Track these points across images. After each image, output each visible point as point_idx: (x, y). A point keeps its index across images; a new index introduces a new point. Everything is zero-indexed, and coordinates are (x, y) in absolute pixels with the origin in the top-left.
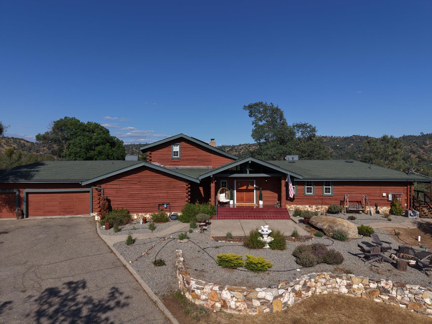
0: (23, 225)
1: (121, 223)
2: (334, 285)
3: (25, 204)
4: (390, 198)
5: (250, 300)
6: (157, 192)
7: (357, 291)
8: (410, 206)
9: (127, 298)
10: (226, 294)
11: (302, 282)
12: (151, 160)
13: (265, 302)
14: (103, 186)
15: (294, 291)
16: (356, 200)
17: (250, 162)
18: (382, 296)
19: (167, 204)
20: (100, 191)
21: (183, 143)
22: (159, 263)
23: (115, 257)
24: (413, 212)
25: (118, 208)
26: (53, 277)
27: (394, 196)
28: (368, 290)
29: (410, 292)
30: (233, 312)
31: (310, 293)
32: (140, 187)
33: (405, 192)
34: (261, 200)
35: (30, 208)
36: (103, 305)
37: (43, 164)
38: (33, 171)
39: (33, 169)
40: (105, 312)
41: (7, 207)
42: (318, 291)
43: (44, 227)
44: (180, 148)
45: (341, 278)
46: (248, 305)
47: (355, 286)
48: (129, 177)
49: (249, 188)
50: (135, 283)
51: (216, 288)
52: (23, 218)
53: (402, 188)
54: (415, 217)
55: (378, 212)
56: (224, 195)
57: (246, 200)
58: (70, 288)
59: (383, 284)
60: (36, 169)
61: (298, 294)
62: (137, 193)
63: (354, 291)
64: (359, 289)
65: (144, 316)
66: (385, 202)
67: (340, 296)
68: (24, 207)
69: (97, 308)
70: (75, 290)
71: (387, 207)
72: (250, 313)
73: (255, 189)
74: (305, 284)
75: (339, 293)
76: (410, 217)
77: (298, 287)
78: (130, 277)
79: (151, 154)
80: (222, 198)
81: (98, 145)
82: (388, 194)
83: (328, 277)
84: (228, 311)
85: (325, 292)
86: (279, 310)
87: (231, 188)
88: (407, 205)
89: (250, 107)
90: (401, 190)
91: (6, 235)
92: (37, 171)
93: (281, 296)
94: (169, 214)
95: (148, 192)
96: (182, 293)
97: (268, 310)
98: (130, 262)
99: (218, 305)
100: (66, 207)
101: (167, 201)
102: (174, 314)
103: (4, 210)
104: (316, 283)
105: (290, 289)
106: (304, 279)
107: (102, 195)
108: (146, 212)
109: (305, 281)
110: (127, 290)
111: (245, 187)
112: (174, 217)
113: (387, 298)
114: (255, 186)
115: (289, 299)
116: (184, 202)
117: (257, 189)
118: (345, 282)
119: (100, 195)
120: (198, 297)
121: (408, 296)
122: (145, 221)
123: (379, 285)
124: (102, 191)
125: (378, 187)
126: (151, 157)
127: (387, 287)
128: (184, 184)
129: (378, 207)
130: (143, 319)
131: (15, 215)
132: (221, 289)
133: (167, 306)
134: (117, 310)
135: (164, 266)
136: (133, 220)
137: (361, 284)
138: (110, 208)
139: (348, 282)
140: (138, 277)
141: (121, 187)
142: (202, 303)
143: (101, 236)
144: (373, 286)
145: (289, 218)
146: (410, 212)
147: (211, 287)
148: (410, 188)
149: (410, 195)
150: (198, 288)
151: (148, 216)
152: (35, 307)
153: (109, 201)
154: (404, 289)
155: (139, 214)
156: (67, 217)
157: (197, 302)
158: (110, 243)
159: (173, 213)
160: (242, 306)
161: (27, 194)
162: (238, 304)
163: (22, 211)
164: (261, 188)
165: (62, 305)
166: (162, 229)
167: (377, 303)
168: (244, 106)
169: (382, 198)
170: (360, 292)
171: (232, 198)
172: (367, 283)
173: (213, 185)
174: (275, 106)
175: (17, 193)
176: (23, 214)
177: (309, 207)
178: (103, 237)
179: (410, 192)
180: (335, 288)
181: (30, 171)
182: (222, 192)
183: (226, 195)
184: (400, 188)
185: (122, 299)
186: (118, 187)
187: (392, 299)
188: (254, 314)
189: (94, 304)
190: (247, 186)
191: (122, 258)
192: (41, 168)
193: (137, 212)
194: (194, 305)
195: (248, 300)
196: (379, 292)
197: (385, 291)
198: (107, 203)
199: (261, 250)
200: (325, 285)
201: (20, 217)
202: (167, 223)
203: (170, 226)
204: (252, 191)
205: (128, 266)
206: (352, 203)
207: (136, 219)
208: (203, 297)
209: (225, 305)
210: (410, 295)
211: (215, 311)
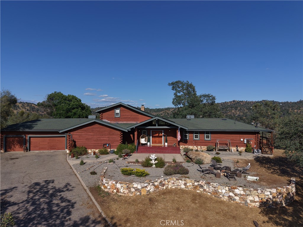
0: (27, 155)
1: (81, 154)
2: (178, 184)
3: (28, 143)
4: (245, 142)
5: (130, 188)
6: (102, 137)
7: (189, 187)
8: (258, 146)
9: (73, 187)
10: (119, 186)
11: (159, 181)
12: (102, 118)
13: (137, 190)
14: (72, 133)
15: (153, 185)
16: (225, 143)
17: (157, 120)
18: (200, 189)
19: (108, 144)
20: (70, 136)
21: (122, 108)
22: (94, 173)
23: (72, 171)
24: (257, 150)
25: (80, 146)
26: (38, 178)
27: (248, 141)
28: (194, 186)
29: (212, 187)
30: (122, 194)
31: (165, 187)
32: (93, 134)
33: (255, 138)
34: (167, 142)
35: (31, 146)
36: (60, 190)
37: (40, 120)
38: (34, 124)
39: (34, 123)
40: (60, 193)
41: (19, 145)
42: (170, 186)
43: (38, 156)
44: (120, 111)
45: (181, 180)
46: (129, 191)
47: (188, 184)
48: (86, 128)
49: (160, 135)
50: (79, 182)
51: (114, 182)
52: (27, 151)
53: (253, 136)
54: (258, 154)
55: (237, 151)
56: (144, 139)
57: (158, 143)
58: (45, 183)
59: (200, 183)
60: (36, 123)
61: (156, 187)
62: (91, 137)
63: (188, 187)
64: (190, 186)
65: (78, 195)
66: (242, 144)
67: (181, 190)
68: (28, 145)
69: (57, 191)
70: (48, 183)
71: (243, 148)
72: (130, 195)
73: (163, 135)
74: (161, 182)
75: (181, 188)
76: (255, 153)
77: (156, 184)
78: (77, 179)
79: (102, 114)
80: (143, 141)
81: (74, 109)
82: (244, 139)
83: (175, 180)
84: (120, 194)
85: (174, 187)
86: (145, 194)
87: (149, 135)
88: (256, 146)
89: (173, 84)
90: (252, 138)
91: (17, 159)
92: (36, 124)
93: (146, 187)
94: (109, 150)
95: (97, 137)
96: (100, 186)
97: (139, 193)
98: (79, 173)
99: (115, 191)
100: (52, 146)
101: (109, 143)
102: (93, 194)
103: (17, 147)
104: (168, 182)
105: (151, 184)
106: (161, 180)
107: (71, 139)
108: (96, 149)
109: (161, 181)
110: (73, 184)
111: (157, 135)
112: (112, 152)
113: (202, 190)
114: (163, 134)
115: (151, 188)
116: (118, 143)
117: (164, 136)
118: (183, 182)
119: (70, 138)
120: (106, 188)
121: (211, 189)
122: (95, 153)
123: (199, 183)
124: (71, 136)
125: (238, 135)
126: (102, 116)
127: (202, 184)
128: (119, 133)
129: (238, 148)
130: (77, 196)
131: (23, 149)
132: (116, 183)
133: (91, 192)
134: (66, 192)
135: (96, 175)
136: (88, 153)
137: (191, 183)
138: (75, 146)
139: (185, 182)
140: (80, 179)
141: (82, 134)
142: (108, 190)
143: (68, 161)
144: (196, 184)
145: (179, 153)
146: (255, 150)
147: (112, 182)
148: (258, 136)
149: (258, 140)
150: (106, 183)
151: (97, 151)
152: (28, 189)
153: (75, 142)
154: (210, 185)
155: (92, 150)
156: (52, 151)
157: (106, 190)
158: (71, 164)
159: (112, 149)
160: (126, 191)
161: (30, 137)
162: (124, 190)
163: (27, 147)
164: (166, 135)
165: (40, 189)
166: (102, 158)
167: (198, 192)
168: (169, 83)
169: (241, 142)
170: (190, 187)
171: (149, 141)
172: (194, 183)
173: (136, 133)
174: (190, 83)
175: (24, 137)
176: (27, 149)
177: (196, 147)
178: (69, 161)
179: (258, 138)
180: (179, 185)
181: (32, 125)
182: (142, 138)
183: (145, 139)
184: (251, 135)
185: (70, 188)
186: (80, 134)
187: (205, 190)
188: (132, 195)
189: (56, 189)
190: (159, 134)
191: (75, 171)
192: (39, 123)
193: (91, 148)
194: (104, 191)
195: (128, 188)
196: (199, 187)
197: (202, 186)
198: (73, 143)
199: (150, 168)
200: (173, 184)
201: (26, 151)
202: (107, 155)
203: (108, 156)
204: (162, 137)
205: (77, 175)
206: (222, 145)
207: (90, 153)
208: (109, 187)
209: (118, 191)
210: (212, 188)
211: (113, 194)
